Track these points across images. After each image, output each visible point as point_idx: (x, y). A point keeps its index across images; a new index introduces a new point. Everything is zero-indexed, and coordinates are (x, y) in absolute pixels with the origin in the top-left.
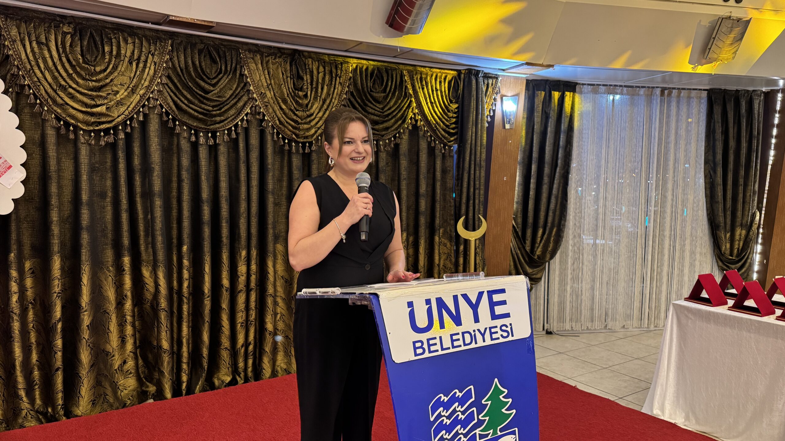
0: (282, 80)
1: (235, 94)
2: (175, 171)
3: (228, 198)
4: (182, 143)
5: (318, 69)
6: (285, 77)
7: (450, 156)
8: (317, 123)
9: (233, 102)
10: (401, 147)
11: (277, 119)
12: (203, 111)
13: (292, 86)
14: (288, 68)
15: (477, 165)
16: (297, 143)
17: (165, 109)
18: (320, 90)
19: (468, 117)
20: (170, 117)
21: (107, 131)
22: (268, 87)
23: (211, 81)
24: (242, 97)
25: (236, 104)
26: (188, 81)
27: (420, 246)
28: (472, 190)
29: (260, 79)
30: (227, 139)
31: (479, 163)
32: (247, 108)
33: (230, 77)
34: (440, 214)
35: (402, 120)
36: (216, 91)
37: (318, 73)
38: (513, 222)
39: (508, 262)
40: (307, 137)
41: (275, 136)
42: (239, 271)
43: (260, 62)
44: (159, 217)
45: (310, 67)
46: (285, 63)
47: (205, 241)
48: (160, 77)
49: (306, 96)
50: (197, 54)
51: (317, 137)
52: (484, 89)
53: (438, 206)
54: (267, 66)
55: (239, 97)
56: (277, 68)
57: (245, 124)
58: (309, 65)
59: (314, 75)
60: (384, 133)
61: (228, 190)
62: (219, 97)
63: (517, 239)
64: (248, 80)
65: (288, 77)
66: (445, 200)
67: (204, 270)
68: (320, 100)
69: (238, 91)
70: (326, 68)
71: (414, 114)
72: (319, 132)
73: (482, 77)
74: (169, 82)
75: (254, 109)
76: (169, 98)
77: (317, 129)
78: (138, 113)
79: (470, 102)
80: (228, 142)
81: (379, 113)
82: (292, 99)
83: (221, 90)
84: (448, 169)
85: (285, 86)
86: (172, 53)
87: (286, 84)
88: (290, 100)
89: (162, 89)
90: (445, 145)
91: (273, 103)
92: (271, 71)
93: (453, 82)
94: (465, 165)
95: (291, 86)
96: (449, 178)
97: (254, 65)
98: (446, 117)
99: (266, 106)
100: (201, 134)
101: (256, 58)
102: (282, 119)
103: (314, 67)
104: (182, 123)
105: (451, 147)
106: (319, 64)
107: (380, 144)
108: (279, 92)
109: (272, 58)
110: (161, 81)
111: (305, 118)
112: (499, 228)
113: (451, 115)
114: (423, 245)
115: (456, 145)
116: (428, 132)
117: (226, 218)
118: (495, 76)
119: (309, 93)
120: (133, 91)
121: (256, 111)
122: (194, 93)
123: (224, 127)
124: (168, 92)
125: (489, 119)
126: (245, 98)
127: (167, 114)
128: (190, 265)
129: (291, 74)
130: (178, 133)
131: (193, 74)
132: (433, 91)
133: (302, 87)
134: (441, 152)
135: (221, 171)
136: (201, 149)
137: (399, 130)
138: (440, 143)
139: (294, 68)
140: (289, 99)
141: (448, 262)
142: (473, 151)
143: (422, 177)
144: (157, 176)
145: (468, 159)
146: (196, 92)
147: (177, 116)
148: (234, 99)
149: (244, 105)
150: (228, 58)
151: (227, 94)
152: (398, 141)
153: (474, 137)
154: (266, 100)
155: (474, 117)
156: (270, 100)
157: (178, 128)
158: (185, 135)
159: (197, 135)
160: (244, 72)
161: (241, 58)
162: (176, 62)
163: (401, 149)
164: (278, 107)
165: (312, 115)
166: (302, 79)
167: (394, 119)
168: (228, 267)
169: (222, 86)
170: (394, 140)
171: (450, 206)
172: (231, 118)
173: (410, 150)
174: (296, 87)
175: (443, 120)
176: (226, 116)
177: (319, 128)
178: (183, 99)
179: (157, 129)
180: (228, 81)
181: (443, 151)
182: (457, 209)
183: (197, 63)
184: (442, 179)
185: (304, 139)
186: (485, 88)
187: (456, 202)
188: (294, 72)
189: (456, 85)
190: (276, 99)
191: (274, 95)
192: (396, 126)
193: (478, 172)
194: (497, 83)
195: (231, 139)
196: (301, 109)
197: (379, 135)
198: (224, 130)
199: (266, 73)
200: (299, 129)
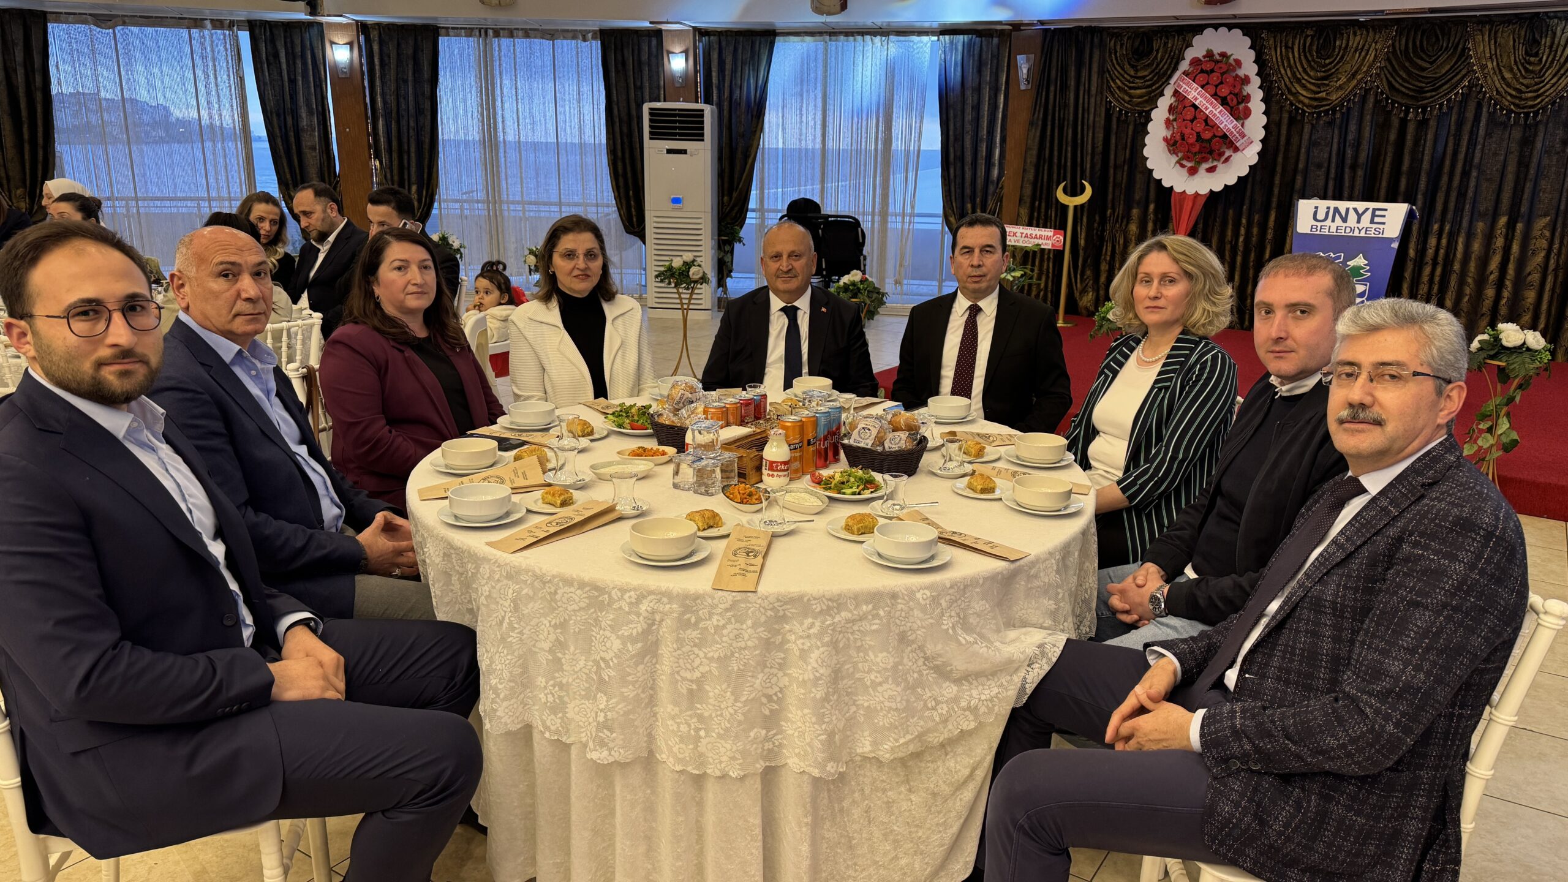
0: (1512, 48)
1: (1453, 69)
4: (1392, 120)
6: (1516, 45)
9: (1449, 77)
11: (1496, 90)
12: (1416, 88)
13: (1524, 52)
14: (1523, 33)
17: (1381, 89)
20: (1384, 96)
21: (1326, 112)
22: (1490, 58)
23: (1429, 59)
24: (1461, 70)
25: (1452, 78)
26: (1406, 61)
29: (1484, 51)
32: (1464, 81)
33: (1451, 52)
36: (1433, 68)
50: (1420, 35)
54: (1495, 35)
55: (1458, 71)
56: (1508, 36)
62: (1435, 73)
64: (1471, 52)
65: (1520, 44)
69: (1457, 65)
74: (1387, 65)
75: (1471, 81)
76: (1385, 79)
78: (1355, 96)
82: (1520, 67)
83: (1438, 67)
85: (1514, 53)
86: (1395, 38)
87: (1517, 52)
88: (1518, 68)
89: (1380, 72)
91: (1494, 73)
92: (1500, 39)
95: (1522, 51)
97: (1480, 37)
99: (1486, 77)
100: (1411, 110)
101: (1486, 32)
102: (1501, 90)
104: (1394, 101)
108: (1505, 60)
110: (1380, 64)
119: (1545, 58)
120: (1354, 76)
121: (1473, 84)
123: (1435, 102)
124: (1385, 74)
126: (1464, 72)
129: (1524, 41)
130: (1389, 111)
131: (1412, 54)
133: (1537, 52)
136: (1409, 124)
140: (1516, 68)
147: (1390, 95)
148: (1451, 73)
149: (1462, 79)
150: (1453, 33)
151: (1444, 70)
154: (1487, 71)
156: (1492, 71)
157: (1390, 106)
158: (1396, 111)
159: (1407, 111)
160: (1468, 46)
161: (1467, 32)
162: (1398, 45)
164: (1500, 77)
166: (1539, 43)
169: (1440, 62)
174: (1529, 53)
176: (1439, 91)
178: (1398, 79)
180: (1448, 57)
183: (1418, 43)
188: (1528, 37)
190: (1499, 69)
191: (1498, 64)
198: (1436, 105)
199: (1492, 42)
200: (1521, 99)
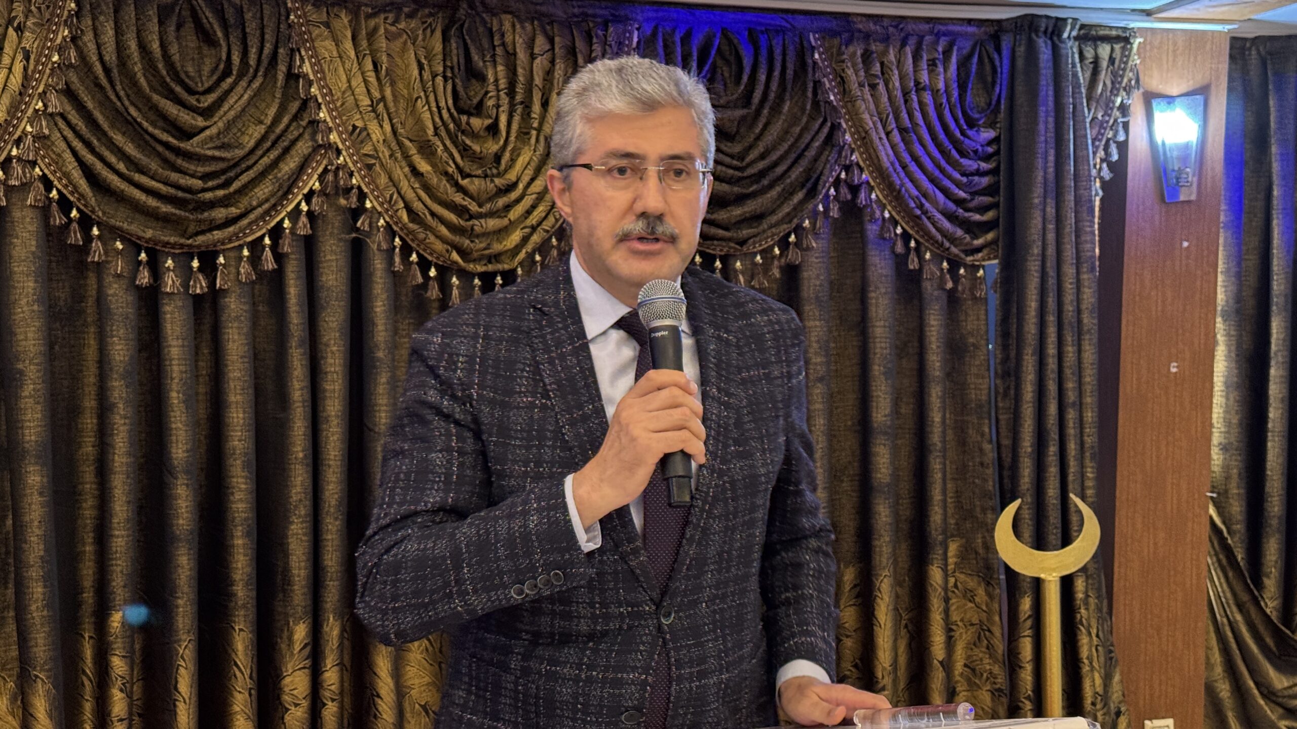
0: (418, 85)
1: (273, 137)
2: (90, 378)
3: (253, 457)
4: (111, 292)
5: (530, 44)
6: (427, 75)
7: (975, 299)
8: (528, 212)
9: (266, 161)
10: (805, 274)
11: (401, 205)
12: (172, 191)
13: (450, 102)
14: (438, 47)
15: (1066, 326)
16: (464, 275)
17: (59, 191)
18: (537, 107)
19: (1030, 169)
20: (74, 213)
22: (374, 111)
23: (198, 101)
24: (294, 142)
25: (275, 164)
26: (127, 103)
27: (878, 600)
28: (1052, 409)
29: (350, 86)
30: (248, 274)
31: (1074, 320)
32: (310, 176)
33: (256, 85)
34: (944, 491)
35: (804, 191)
36: (214, 130)
37: (533, 57)
38: (1212, 511)
39: (1202, 654)
40: (496, 258)
41: (397, 259)
42: (286, 689)
43: (349, 34)
44: (36, 523)
45: (508, 38)
46: (429, 31)
47: (180, 594)
48: (43, 96)
49: (493, 129)
50: (156, 20)
51: (531, 256)
52: (1083, 78)
53: (935, 465)
54: (370, 45)
55: (286, 144)
56: (404, 50)
57: (303, 227)
58: (503, 35)
59: (518, 62)
60: (745, 232)
61: (253, 433)
62: (223, 147)
63: (1230, 574)
64: (314, 90)
65: (437, 75)
66: (962, 442)
67: (176, 689)
68: (537, 140)
69: (282, 126)
70: (557, 39)
71: (848, 168)
72: (536, 238)
73: (1076, 38)
74: (68, 108)
75: (330, 177)
76: (68, 156)
77: (527, 230)
79: (1034, 121)
80: (253, 282)
81: (731, 171)
82: (448, 143)
83: (229, 126)
84: (971, 340)
85: (428, 102)
86: (79, 21)
87: (432, 98)
88: (444, 145)
89: (46, 132)
90: (955, 264)
91: (391, 156)
92: (384, 58)
93: (975, 60)
94: (1026, 329)
95: (446, 100)
96: (974, 370)
97: (329, 44)
98: (957, 176)
99: (369, 167)
100: (170, 263)
101: (337, 24)
102: (417, 206)
103: (519, 41)
104: (111, 232)
105: (977, 268)
106: (534, 30)
107: (736, 271)
108: (410, 122)
109: (386, 19)
110: (45, 106)
111: (490, 199)
112: (1161, 535)
113: (970, 164)
114: (886, 598)
115: (996, 261)
116: (896, 223)
117: (246, 519)
118: (1120, 33)
119: (503, 119)
121: (337, 187)
122: (147, 137)
123: (238, 239)
124: (65, 138)
125: (1106, 174)
126: (303, 147)
127: (65, 205)
128: (132, 675)
129: (445, 67)
130: (98, 263)
131: (143, 81)
132: (906, 94)
133: (481, 103)
134: (941, 287)
135: (231, 375)
136: (168, 308)
137: (795, 221)
138: (937, 259)
139: (454, 45)
140: (439, 143)
141: (979, 653)
142: (1052, 282)
143: (877, 370)
144: (30, 396)
145: (1032, 305)
146: (152, 136)
147: (93, 211)
148: (268, 150)
149: (302, 168)
150: (252, 27)
151: (247, 138)
152: (794, 256)
153: (1051, 237)
154: (367, 149)
155: (1051, 170)
156: (381, 148)
157: (96, 245)
158: (120, 266)
159: (155, 266)
160: (300, 67)
161: (290, 26)
162: (92, 46)
163: (806, 282)
164: (407, 169)
165: (513, 186)
166: (482, 78)
167: (778, 189)
168: (251, 677)
169: (232, 113)
170: (781, 254)
171: (982, 464)
172: (260, 211)
173: (835, 287)
174: (461, 104)
175: (947, 183)
176: (244, 203)
177: (534, 229)
178: (113, 159)
179: (33, 253)
180: (251, 98)
181: (950, 285)
182: (1006, 473)
183: (155, 46)
184: (948, 375)
185: (490, 262)
186: (1088, 74)
187: (1003, 450)
188: (455, 59)
189: (988, 68)
190: (400, 145)
191: (394, 132)
192: (786, 209)
193: (1070, 350)
194: (1128, 57)
195: (262, 275)
196: (479, 172)
197: (730, 239)
198: (241, 247)
199: (369, 65)
200: (470, 234)
